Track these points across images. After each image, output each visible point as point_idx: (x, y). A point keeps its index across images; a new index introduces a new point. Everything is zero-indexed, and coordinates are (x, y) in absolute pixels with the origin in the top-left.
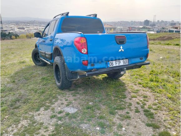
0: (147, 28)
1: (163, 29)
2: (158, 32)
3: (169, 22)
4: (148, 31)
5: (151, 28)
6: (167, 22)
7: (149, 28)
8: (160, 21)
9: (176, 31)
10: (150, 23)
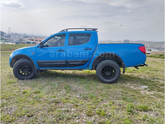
0: (4, 39)
1: (22, 40)
2: (16, 43)
3: (22, 35)
4: (5, 41)
5: (8, 39)
6: (20, 34)
7: (6, 40)
8: (14, 33)
9: (33, 43)
10: (5, 35)
